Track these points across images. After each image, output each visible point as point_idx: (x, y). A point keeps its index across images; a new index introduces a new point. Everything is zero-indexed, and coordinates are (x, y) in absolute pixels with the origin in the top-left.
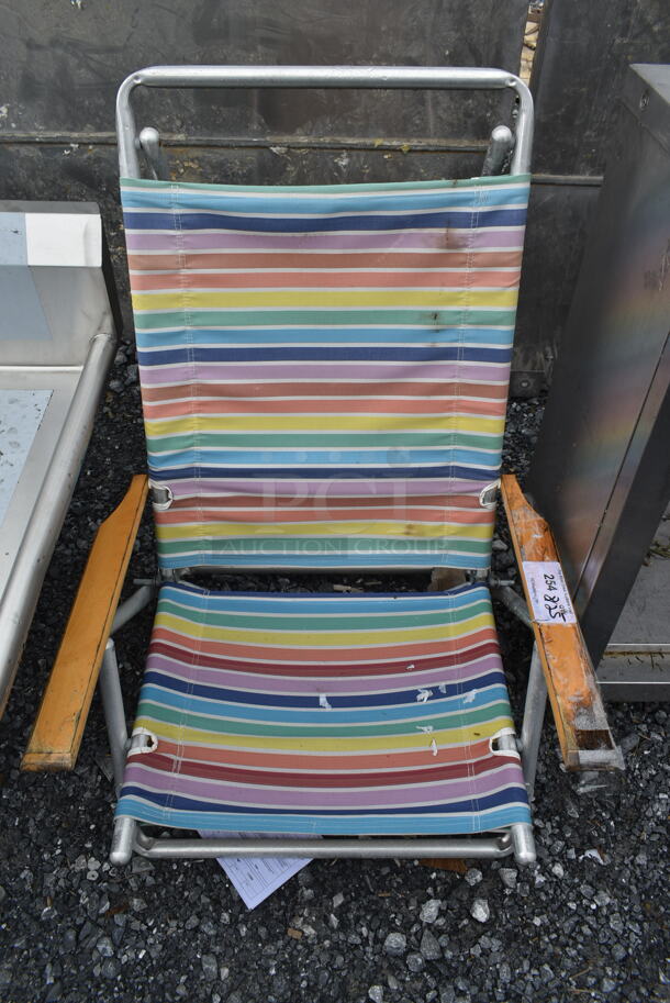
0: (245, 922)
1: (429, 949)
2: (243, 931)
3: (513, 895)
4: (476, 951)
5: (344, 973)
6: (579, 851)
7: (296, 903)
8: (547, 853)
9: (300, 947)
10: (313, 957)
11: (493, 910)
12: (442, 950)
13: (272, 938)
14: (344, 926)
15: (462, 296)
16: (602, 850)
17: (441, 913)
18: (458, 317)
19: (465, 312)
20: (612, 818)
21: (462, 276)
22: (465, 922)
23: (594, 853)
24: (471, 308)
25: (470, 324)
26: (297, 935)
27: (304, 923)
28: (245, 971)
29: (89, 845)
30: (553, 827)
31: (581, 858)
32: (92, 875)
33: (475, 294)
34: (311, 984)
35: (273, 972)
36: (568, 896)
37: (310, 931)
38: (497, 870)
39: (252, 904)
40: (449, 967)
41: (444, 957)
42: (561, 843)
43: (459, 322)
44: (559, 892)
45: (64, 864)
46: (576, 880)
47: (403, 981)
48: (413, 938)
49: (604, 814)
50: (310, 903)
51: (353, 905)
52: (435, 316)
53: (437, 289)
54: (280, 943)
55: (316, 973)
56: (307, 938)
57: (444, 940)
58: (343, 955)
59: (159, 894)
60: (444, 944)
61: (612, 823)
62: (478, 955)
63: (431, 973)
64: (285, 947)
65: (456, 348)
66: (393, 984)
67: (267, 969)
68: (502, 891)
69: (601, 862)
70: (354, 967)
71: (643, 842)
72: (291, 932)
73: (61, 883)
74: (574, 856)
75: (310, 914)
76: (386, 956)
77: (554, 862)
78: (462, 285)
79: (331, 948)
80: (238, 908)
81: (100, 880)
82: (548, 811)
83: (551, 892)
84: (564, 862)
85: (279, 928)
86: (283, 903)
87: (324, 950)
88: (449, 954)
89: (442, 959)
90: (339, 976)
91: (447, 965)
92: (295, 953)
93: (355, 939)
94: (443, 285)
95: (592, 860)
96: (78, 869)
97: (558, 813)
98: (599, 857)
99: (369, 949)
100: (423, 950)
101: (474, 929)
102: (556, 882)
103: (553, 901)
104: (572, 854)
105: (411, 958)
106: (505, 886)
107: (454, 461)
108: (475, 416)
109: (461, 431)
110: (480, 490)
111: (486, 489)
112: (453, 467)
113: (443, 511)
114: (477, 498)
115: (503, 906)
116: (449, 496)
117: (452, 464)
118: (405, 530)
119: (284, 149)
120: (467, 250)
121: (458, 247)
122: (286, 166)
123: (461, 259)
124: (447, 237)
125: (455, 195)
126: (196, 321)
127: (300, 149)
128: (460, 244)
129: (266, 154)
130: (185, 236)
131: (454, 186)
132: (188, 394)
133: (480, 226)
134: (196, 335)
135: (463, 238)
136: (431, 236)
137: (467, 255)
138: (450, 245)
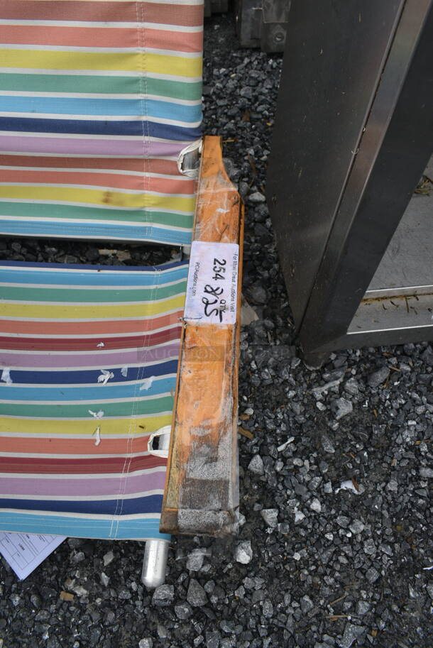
0: (18, 592)
1: (196, 598)
2: (16, 600)
3: (275, 533)
4: (240, 593)
5: (115, 629)
6: (336, 484)
7: (68, 565)
8: (305, 489)
9: (72, 608)
10: (85, 617)
11: (256, 549)
12: (208, 596)
13: (44, 603)
14: (114, 583)
16: (356, 481)
17: (206, 560)
20: (365, 449)
22: (230, 566)
23: (348, 485)
26: (70, 597)
27: (76, 584)
28: (19, 638)
30: (311, 464)
31: (337, 491)
34: (84, 643)
35: (46, 636)
36: (325, 527)
37: (81, 591)
38: (259, 511)
39: (23, 573)
40: (215, 611)
41: (210, 602)
42: (319, 479)
44: (317, 525)
46: (333, 512)
47: (171, 630)
48: (180, 588)
49: (358, 446)
50: (81, 564)
51: (123, 561)
54: (53, 607)
55: (89, 632)
56: (79, 598)
57: (209, 587)
58: (114, 611)
60: (209, 590)
61: (365, 454)
62: (242, 597)
63: (198, 620)
64: (57, 610)
66: (162, 634)
67: (42, 634)
68: (264, 531)
69: (356, 492)
70: (125, 621)
71: (394, 469)
72: (65, 596)
74: (330, 490)
75: (82, 575)
76: (154, 609)
77: (312, 498)
79: (103, 605)
80: (11, 579)
82: (306, 448)
83: (310, 526)
84: (322, 496)
85: (52, 592)
86: (55, 568)
87: (96, 608)
88: (214, 600)
89: (209, 605)
90: (111, 632)
91: (212, 609)
92: (68, 615)
93: (124, 594)
95: (348, 491)
97: (315, 449)
98: (354, 488)
99: (139, 603)
100: (189, 599)
101: (238, 572)
102: (314, 517)
103: (312, 534)
104: (329, 488)
105: (178, 608)
106: (267, 526)
107: (145, 114)
108: (163, 52)
109: (150, 75)
110: (176, 154)
111: (184, 152)
112: (145, 122)
113: (141, 178)
114: (175, 164)
115: (265, 545)
116: (146, 160)
117: (144, 118)
118: (103, 197)
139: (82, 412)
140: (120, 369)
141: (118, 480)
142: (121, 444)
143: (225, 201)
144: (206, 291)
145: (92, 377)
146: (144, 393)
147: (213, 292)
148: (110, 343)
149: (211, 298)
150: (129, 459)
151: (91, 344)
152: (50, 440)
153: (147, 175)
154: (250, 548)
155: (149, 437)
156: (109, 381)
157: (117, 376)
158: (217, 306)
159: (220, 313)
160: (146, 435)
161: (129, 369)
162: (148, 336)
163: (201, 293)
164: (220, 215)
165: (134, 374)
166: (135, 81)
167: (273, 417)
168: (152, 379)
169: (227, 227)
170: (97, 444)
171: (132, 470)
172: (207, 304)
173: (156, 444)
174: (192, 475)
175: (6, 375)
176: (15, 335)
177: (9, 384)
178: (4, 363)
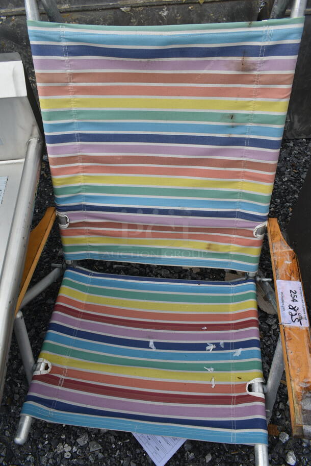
15: (250, 104)
18: (247, 118)
19: (252, 115)
21: (251, 90)
24: (256, 112)
25: (254, 123)
29: (63, 437)
32: (67, 455)
33: (259, 103)
43: (248, 121)
45: (51, 450)
51: (218, 460)
52: (232, 117)
53: (234, 99)
59: (106, 463)
65: (245, 138)
73: (50, 461)
78: (251, 96)
81: (72, 457)
94: (238, 96)
96: (59, 452)
107: (238, 208)
108: (254, 182)
109: (243, 191)
110: (254, 227)
111: (258, 227)
112: (238, 212)
113: (230, 238)
114: (252, 232)
115: (303, 454)
116: (234, 229)
117: (238, 210)
118: (207, 246)
119: (129, 9)
120: (255, 73)
121: (250, 70)
122: (130, 19)
123: (252, 78)
124: (243, 63)
125: (250, 34)
126: (81, 116)
127: (138, 7)
128: (252, 68)
129: (118, 12)
130: (71, 60)
131: (250, 26)
132: (77, 162)
133: (265, 56)
134: (81, 125)
135: (254, 64)
136: (232, 62)
137: (255, 75)
138: (243, 70)
139: (200, 368)
140: (219, 343)
141: (230, 409)
142: (227, 388)
143: (288, 257)
144: (290, 308)
145: (203, 347)
146: (236, 358)
147: (294, 309)
148: (211, 327)
149: (294, 312)
150: (234, 397)
151: (199, 327)
152: (185, 384)
153: (234, 236)
154: (294, 455)
155: (246, 384)
156: (213, 350)
157: (218, 347)
158: (297, 316)
159: (299, 320)
160: (244, 383)
161: (224, 343)
162: (232, 324)
163: (287, 311)
164: (287, 265)
165: (228, 346)
166: (236, 193)
168: (240, 350)
169: (292, 272)
170: (213, 387)
171: (237, 403)
172: (292, 315)
173: (250, 388)
174: (305, 408)
175: (151, 344)
176: (153, 321)
177: (154, 350)
178: (150, 337)
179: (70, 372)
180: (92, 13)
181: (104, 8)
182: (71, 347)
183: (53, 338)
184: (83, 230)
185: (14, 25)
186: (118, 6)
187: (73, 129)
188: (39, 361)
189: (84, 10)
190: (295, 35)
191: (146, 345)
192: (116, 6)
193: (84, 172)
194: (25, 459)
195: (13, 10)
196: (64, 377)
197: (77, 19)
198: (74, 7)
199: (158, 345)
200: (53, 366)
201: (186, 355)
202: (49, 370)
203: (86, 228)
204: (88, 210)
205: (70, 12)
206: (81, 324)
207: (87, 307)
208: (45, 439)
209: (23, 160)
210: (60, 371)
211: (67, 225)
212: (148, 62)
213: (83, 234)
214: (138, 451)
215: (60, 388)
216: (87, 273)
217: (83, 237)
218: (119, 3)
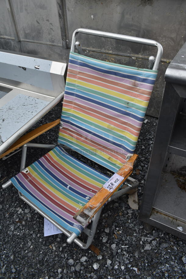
0: (42, 238)
1: (78, 268)
2: (41, 240)
3: (107, 268)
4: (89, 275)
5: (56, 262)
6: (132, 266)
7: (55, 240)
8: (123, 262)
9: (50, 251)
10: (51, 254)
11: (100, 268)
12: (81, 270)
13: (45, 245)
14: (62, 252)
15: (135, 100)
16: (139, 269)
17: (86, 261)
18: (133, 105)
19: (135, 104)
20: (148, 263)
21: (136, 94)
22: (90, 267)
23: (136, 269)
24: (136, 104)
25: (135, 108)
26: (51, 248)
27: (54, 246)
28: (36, 249)
29: (22, 206)
30: (128, 256)
31: (131, 268)
32: (19, 212)
33: (138, 100)
34: (47, 260)
35: (41, 253)
36: (122, 276)
37: (54, 248)
38: (107, 259)
39: (45, 235)
40: (80, 275)
41: (80, 272)
42: (128, 262)
43: (133, 107)
44: (120, 274)
45: (15, 207)
46: (127, 273)
47: (68, 272)
48: (76, 263)
49: (146, 261)
50: (58, 242)
51: (67, 248)
52: (128, 103)
53: (130, 96)
54: (46, 247)
55: (50, 258)
56: (53, 249)
57: (82, 268)
58: (58, 258)
59: (29, 223)
60: (82, 269)
61: (147, 264)
63: (75, 274)
64: (47, 249)
65: (130, 114)
66: (65, 271)
67: (40, 251)
68: (105, 265)
69: (137, 273)
70: (59, 262)
71: (153, 274)
72: (50, 247)
73: (13, 211)
74: (130, 267)
75: (57, 245)
76: (67, 264)
77: (123, 265)
78: (135, 97)
79: (57, 255)
80: (42, 235)
81: (20, 214)
82: (130, 251)
83: (118, 272)
84: (126, 267)
85: (48, 244)
86: (52, 239)
87: (55, 254)
88: (82, 272)
89: (79, 272)
90: (54, 262)
91: (80, 274)
92: (48, 251)
93: (63, 256)
94: (131, 96)
95: (135, 271)
96: (17, 210)
97: (133, 254)
98: (137, 271)
99: (64, 260)
100: (76, 267)
101: (91, 269)
102: (121, 271)
103: (117, 275)
104: (130, 266)
105: (72, 267)
106: (106, 264)
107: (123, 144)
108: (131, 134)
109: (126, 137)
111: (128, 155)
113: (118, 157)
114: (125, 157)
115: (103, 269)
117: (123, 145)
118: (109, 158)
119: (135, 58)
120: (138, 88)
121: (136, 86)
122: (135, 63)
123: (136, 90)
124: (134, 83)
125: (138, 72)
126: (78, 88)
127: (139, 58)
128: (137, 85)
129: (131, 59)
130: (79, 67)
131: (138, 70)
132: (72, 104)
133: (142, 82)
134: (77, 91)
135: (138, 84)
136: (131, 81)
137: (138, 89)
138: (134, 85)
139: (78, 202)
143: (129, 169)
144: (111, 183)
145: (85, 196)
147: (112, 184)
149: (111, 185)
153: (119, 157)
156: (88, 199)
158: (111, 187)
159: (110, 189)
163: (109, 183)
164: (125, 171)
166: (124, 137)
167: (126, 237)
169: (125, 174)
170: (77, 210)
172: (109, 186)
174: (84, 212)
175: (68, 187)
176: (75, 179)
177: (68, 189)
178: (69, 184)
179: (34, 179)
180: (120, 57)
181: (125, 55)
182: (40, 171)
183: (36, 164)
184: (67, 132)
185: (90, 54)
186: (131, 56)
187: (74, 92)
188: (26, 168)
189: (117, 55)
190: (152, 77)
191: (66, 186)
192: (130, 56)
193: (73, 109)
194: (6, 206)
195: (92, 49)
196: (30, 179)
197: (114, 58)
198: (114, 53)
199: (70, 188)
200: (29, 173)
201: (77, 196)
202: (27, 173)
203: (68, 132)
204: (71, 124)
205: (112, 54)
206: (49, 167)
207: (55, 162)
208: (16, 203)
209: (55, 98)
210: (31, 176)
211: (62, 127)
212: (104, 74)
213: (66, 133)
214: (42, 226)
215: (27, 181)
216: (64, 152)
217: (66, 135)
218: (132, 55)
